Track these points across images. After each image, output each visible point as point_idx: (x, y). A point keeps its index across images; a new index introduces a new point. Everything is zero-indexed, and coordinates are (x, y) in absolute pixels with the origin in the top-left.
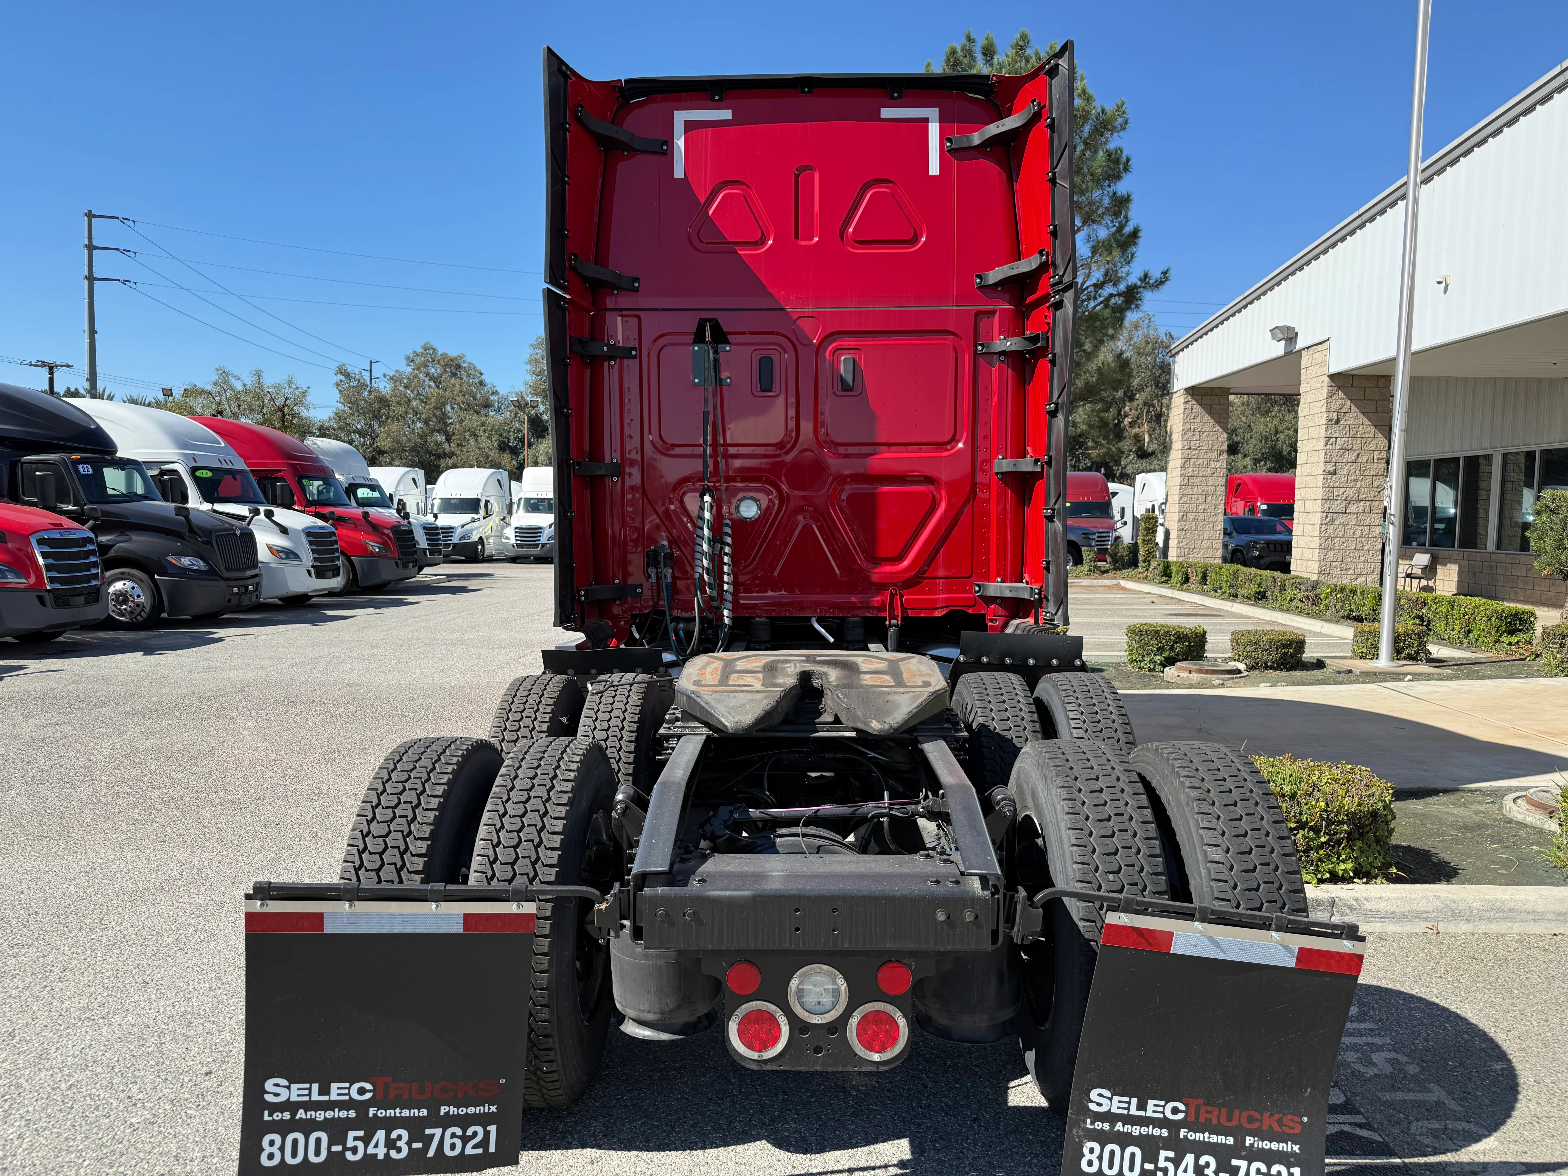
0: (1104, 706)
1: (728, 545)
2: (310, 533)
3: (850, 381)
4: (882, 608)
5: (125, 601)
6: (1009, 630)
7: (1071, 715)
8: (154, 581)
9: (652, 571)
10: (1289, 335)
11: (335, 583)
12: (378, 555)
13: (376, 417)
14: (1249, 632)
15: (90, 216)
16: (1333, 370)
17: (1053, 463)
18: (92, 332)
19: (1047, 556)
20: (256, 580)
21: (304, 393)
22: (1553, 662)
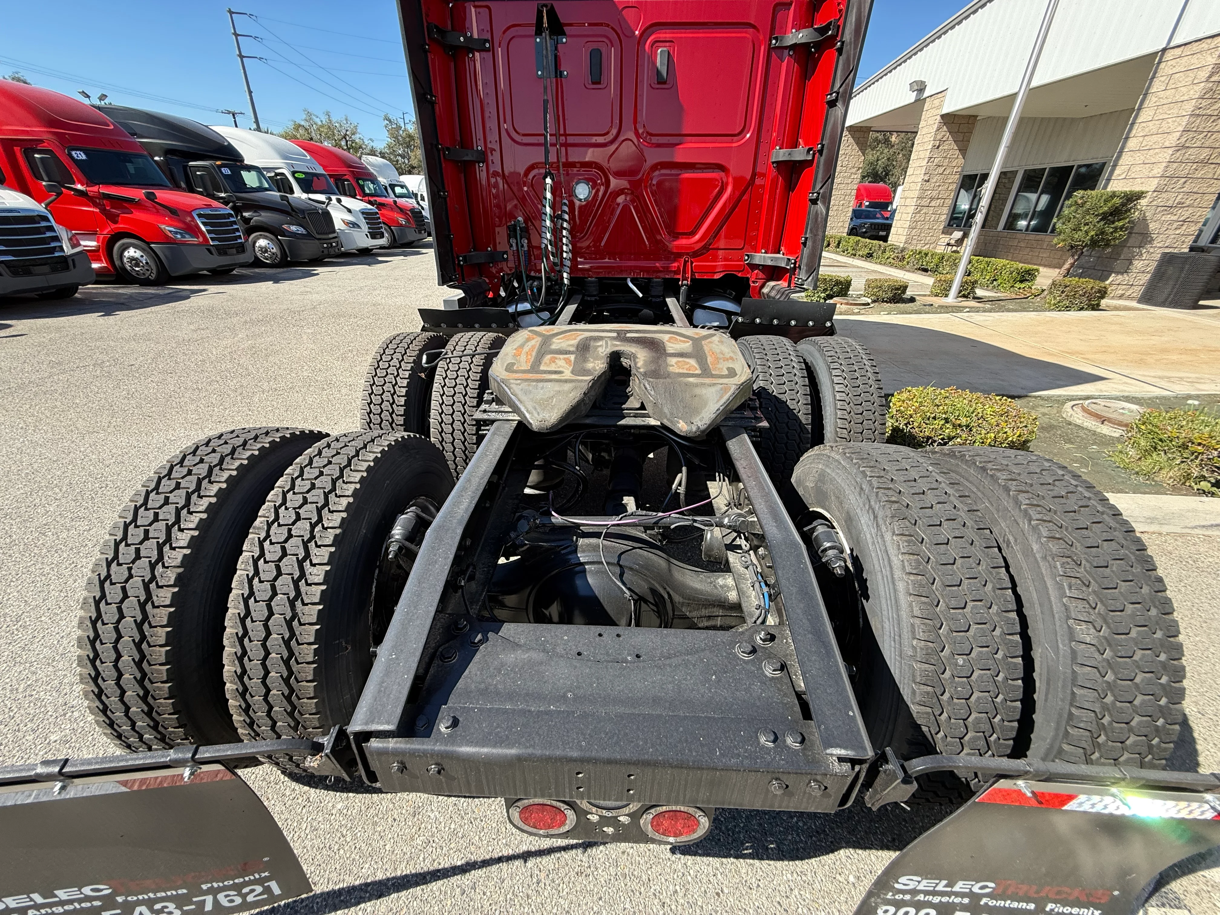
0: (863, 372)
1: (566, 221)
2: (364, 213)
3: (665, 74)
4: (677, 272)
5: (266, 251)
6: (765, 290)
7: (836, 380)
8: (278, 240)
9: (513, 241)
10: (920, 87)
11: (383, 242)
12: (405, 226)
13: (408, 146)
14: (876, 280)
15: (231, 13)
16: (945, 111)
17: (825, 152)
18: (250, 92)
19: (806, 234)
20: (336, 240)
21: (356, 127)
22: (1053, 302)
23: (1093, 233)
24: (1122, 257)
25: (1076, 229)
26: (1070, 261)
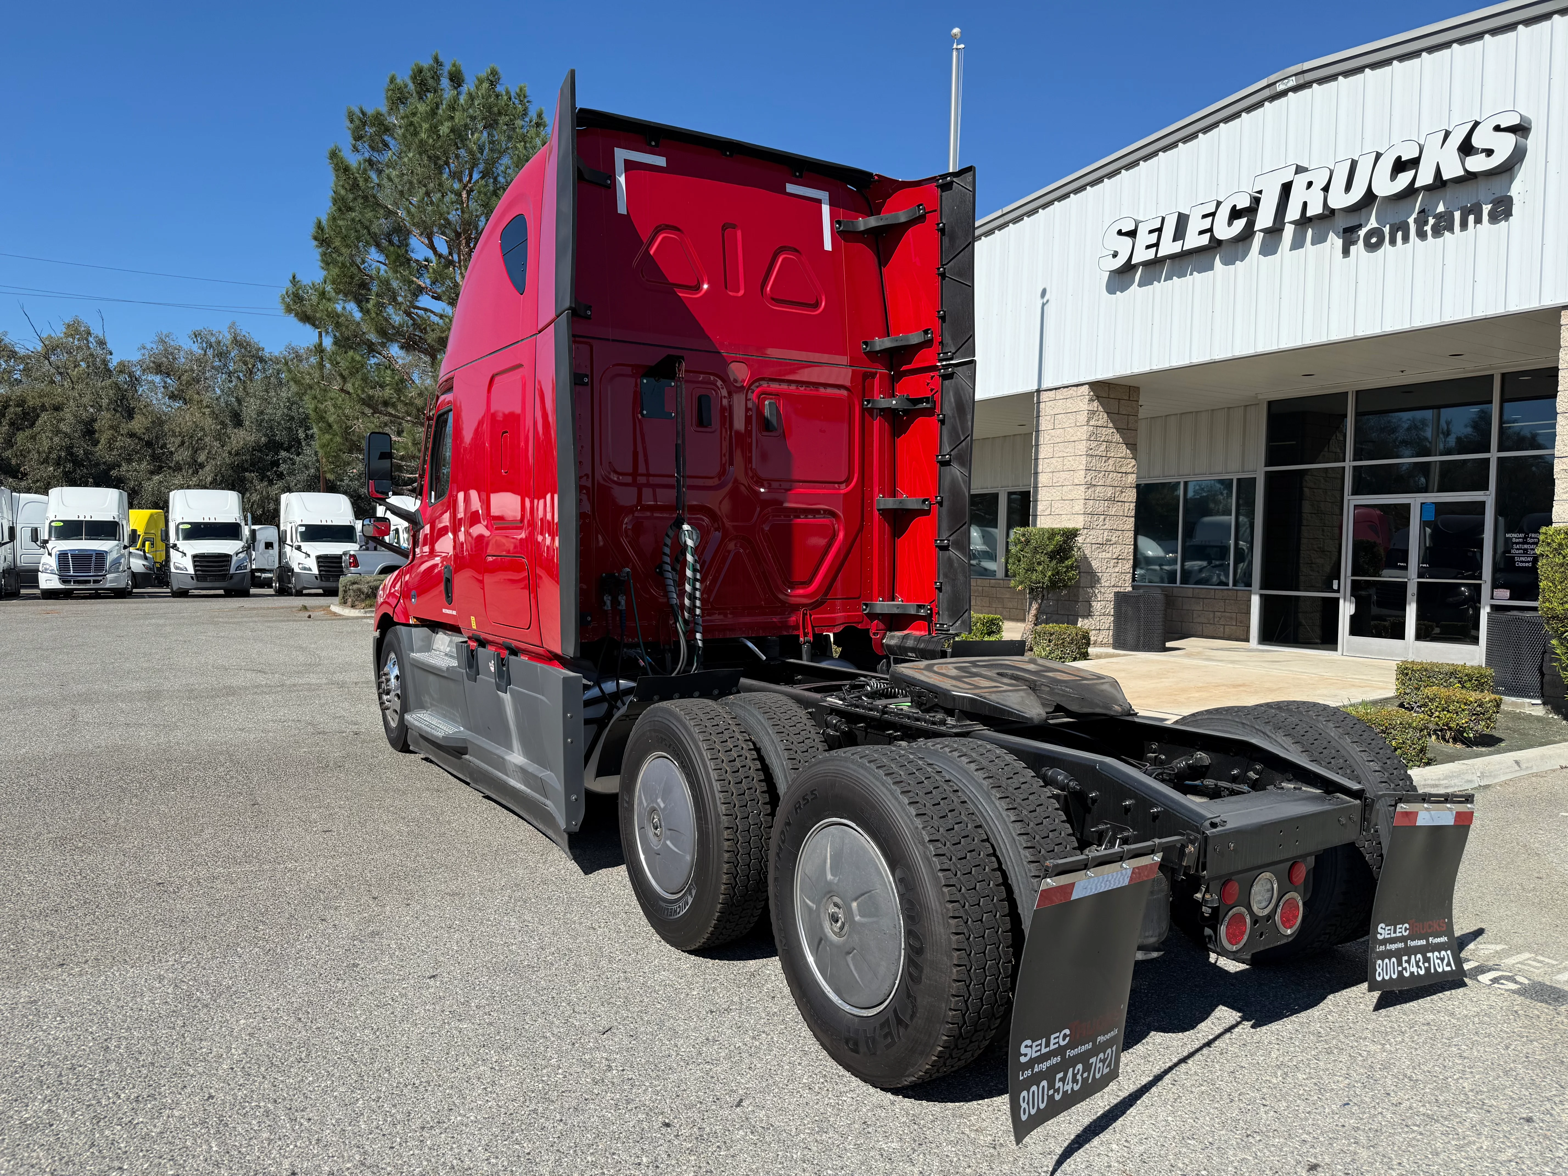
3: (775, 423)
4: (796, 627)
6: (890, 642)
9: (608, 599)
17: (945, 503)
19: (939, 578)
23: (1050, 573)
24: (1081, 599)
25: (1031, 569)
26: (1035, 606)
